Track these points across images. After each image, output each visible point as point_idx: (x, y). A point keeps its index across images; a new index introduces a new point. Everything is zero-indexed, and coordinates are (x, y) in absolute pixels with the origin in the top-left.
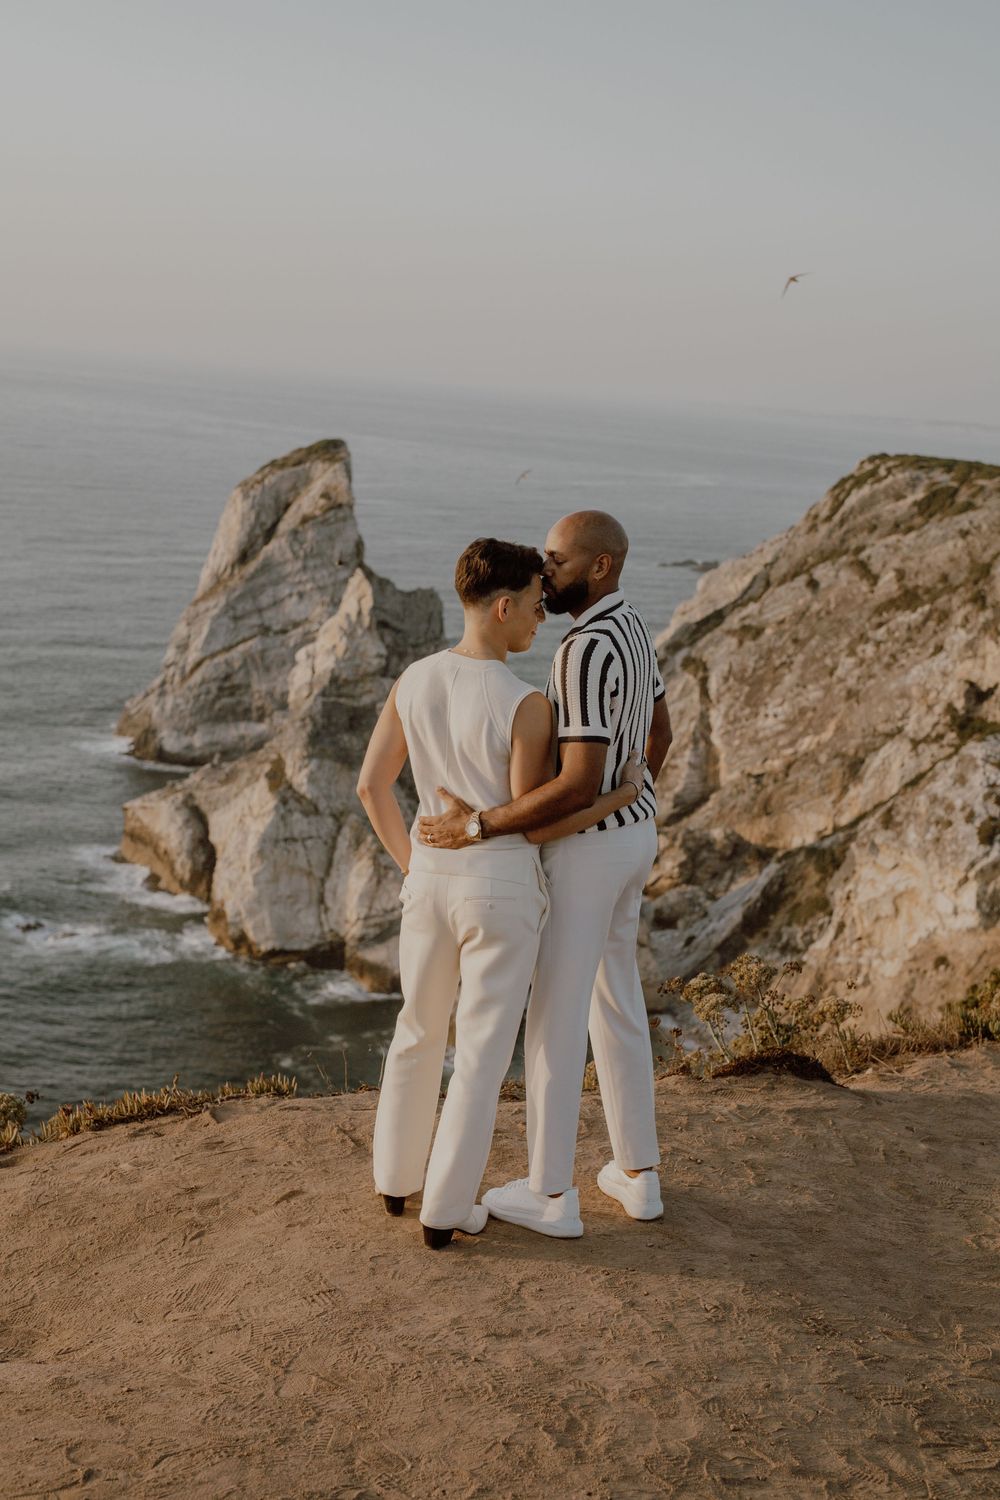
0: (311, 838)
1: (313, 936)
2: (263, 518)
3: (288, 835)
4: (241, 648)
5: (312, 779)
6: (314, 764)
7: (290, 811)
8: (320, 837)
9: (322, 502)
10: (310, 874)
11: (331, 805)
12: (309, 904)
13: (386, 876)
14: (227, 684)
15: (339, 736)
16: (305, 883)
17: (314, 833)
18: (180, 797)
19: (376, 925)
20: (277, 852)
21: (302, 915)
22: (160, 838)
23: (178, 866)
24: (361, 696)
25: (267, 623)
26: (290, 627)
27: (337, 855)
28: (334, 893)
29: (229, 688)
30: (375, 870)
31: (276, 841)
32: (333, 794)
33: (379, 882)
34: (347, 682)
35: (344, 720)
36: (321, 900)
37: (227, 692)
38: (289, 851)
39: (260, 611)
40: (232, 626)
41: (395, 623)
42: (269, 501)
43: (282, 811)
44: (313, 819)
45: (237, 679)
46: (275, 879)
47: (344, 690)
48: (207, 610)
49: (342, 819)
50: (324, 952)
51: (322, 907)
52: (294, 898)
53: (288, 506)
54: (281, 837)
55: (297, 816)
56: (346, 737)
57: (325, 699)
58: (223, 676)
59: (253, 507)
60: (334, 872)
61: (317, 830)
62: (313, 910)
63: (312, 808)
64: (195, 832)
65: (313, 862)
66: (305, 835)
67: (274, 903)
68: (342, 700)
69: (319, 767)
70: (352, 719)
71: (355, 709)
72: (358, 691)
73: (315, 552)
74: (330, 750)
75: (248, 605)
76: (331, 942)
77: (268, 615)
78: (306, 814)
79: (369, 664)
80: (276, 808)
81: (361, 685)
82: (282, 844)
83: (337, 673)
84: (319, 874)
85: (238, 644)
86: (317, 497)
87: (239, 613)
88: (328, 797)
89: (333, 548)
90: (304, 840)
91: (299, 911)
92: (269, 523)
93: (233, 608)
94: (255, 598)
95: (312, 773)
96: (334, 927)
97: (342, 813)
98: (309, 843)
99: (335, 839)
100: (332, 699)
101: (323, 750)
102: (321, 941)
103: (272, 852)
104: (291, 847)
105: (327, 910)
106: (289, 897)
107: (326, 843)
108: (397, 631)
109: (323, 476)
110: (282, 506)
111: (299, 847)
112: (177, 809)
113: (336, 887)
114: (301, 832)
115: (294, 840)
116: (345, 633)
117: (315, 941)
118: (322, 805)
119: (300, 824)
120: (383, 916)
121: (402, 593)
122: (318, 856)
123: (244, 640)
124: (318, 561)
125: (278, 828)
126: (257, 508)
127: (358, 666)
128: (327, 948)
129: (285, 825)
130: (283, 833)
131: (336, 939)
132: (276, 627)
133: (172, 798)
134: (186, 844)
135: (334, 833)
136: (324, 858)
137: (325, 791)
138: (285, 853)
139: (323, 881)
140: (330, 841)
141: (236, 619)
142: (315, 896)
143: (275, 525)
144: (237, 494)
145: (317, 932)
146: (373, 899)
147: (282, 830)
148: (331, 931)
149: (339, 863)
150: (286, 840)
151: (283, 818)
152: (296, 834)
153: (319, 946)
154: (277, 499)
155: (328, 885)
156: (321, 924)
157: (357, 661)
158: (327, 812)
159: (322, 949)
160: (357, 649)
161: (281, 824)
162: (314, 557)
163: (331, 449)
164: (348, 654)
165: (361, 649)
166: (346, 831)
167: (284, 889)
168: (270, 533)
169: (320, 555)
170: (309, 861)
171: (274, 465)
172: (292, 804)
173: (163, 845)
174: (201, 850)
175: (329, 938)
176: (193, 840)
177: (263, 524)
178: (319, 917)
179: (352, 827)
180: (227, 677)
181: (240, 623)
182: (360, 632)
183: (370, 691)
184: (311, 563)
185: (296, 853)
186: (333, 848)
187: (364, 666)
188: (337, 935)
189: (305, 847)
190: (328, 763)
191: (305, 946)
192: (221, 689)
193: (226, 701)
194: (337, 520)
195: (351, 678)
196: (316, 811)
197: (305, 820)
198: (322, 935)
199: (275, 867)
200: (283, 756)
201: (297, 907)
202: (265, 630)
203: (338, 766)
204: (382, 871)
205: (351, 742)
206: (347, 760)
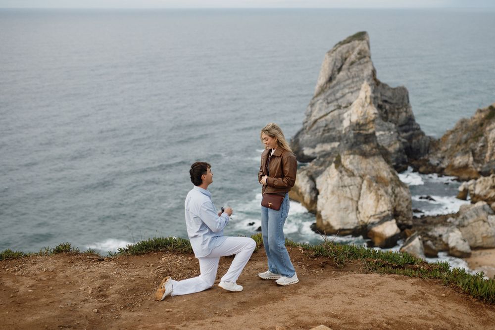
0: (352, 185)
1: (354, 223)
2: (337, 64)
3: (343, 185)
4: (331, 114)
5: (351, 163)
6: (352, 157)
7: (343, 176)
8: (355, 185)
9: (358, 56)
10: (352, 199)
11: (359, 172)
12: (353, 211)
13: (381, 199)
14: (326, 128)
15: (361, 145)
16: (350, 202)
17: (353, 184)
18: (305, 172)
19: (378, 218)
20: (339, 191)
21: (350, 215)
22: (299, 188)
23: (305, 198)
24: (369, 129)
25: (340, 104)
26: (348, 105)
27: (362, 191)
28: (362, 206)
29: (327, 130)
30: (376, 197)
31: (339, 187)
32: (360, 168)
33: (378, 201)
34: (363, 125)
35: (362, 139)
36: (357, 209)
37: (326, 131)
38: (343, 191)
39: (337, 100)
40: (327, 106)
41: (390, 101)
42: (339, 58)
43: (340, 175)
44: (352, 178)
45: (331, 126)
46: (339, 202)
47: (362, 128)
48: (318, 100)
49: (364, 178)
50: (359, 229)
51: (358, 212)
52: (346, 209)
53: (346, 59)
54: (340, 185)
55: (346, 177)
56: (364, 146)
57: (355, 132)
58: (324, 125)
59: (333, 60)
60: (361, 198)
61: (354, 182)
62: (354, 213)
63: (351, 174)
64: (311, 186)
65: (353, 195)
66: (350, 184)
67: (339, 211)
68: (361, 132)
69: (354, 158)
70: (366, 138)
71: (367, 135)
72: (367, 128)
73: (357, 75)
74: (357, 151)
75: (332, 98)
76: (362, 225)
77: (340, 101)
78: (349, 176)
79: (371, 117)
80: (338, 174)
81: (368, 125)
82: (341, 188)
83: (359, 121)
84: (356, 199)
85: (330, 113)
86: (357, 54)
87: (329, 101)
88: (358, 169)
89: (363, 73)
90: (349, 186)
91: (349, 213)
92: (339, 66)
93: (327, 99)
94: (335, 95)
95: (351, 160)
96: (363, 219)
97: (364, 175)
98: (351, 187)
99: (361, 186)
100: (357, 131)
101: (355, 152)
102: (358, 225)
103: (337, 192)
104: (344, 189)
105: (359, 213)
106: (345, 208)
107: (358, 187)
108: (391, 103)
109: (359, 45)
110: (344, 59)
111: (347, 189)
112: (304, 177)
113: (362, 203)
114: (348, 183)
115: (345, 186)
116: (361, 105)
117: (356, 225)
118: (356, 172)
119: (347, 180)
120: (380, 214)
121: (392, 89)
122: (355, 193)
123: (332, 111)
124: (358, 79)
125: (339, 182)
126: (334, 60)
127: (367, 118)
128: (360, 227)
129: (342, 181)
130: (341, 184)
131: (364, 224)
132: (343, 105)
133: (302, 173)
134: (308, 190)
135: (361, 183)
136: (357, 193)
137: (357, 167)
138: (342, 192)
139: (357, 202)
140: (359, 187)
141: (328, 103)
142: (355, 208)
143: (341, 67)
144: (326, 56)
145: (356, 221)
146: (376, 208)
147: (341, 182)
148: (362, 221)
149: (363, 194)
150: (342, 187)
151: (341, 178)
152: (346, 184)
153: (357, 227)
154: (342, 57)
155: (360, 203)
156: (358, 218)
157: (366, 116)
158: (358, 175)
159: (358, 228)
160: (366, 112)
161: (340, 181)
162: (356, 77)
163: (361, 36)
164: (362, 114)
165: (368, 111)
166: (365, 182)
167: (343, 205)
168: (340, 70)
169: (358, 76)
170: (351, 195)
171: (341, 43)
172: (344, 173)
173: (300, 191)
174: (313, 192)
175: (361, 223)
176: (310, 188)
177: (337, 66)
178: (357, 215)
179: (367, 181)
180: (326, 126)
181: (330, 105)
182: (366, 105)
183: (372, 128)
184: (355, 80)
185: (346, 191)
186: (361, 189)
187: (369, 118)
188: (364, 222)
189: (350, 189)
190: (357, 157)
191: (352, 227)
192: (324, 130)
193: (327, 135)
194: (364, 63)
195: (364, 123)
196: (353, 175)
197: (349, 179)
198: (358, 222)
199: (338, 197)
200: (340, 154)
201: (348, 212)
202: (339, 107)
203: (361, 157)
204: (379, 197)
205: (367, 148)
206: (365, 155)
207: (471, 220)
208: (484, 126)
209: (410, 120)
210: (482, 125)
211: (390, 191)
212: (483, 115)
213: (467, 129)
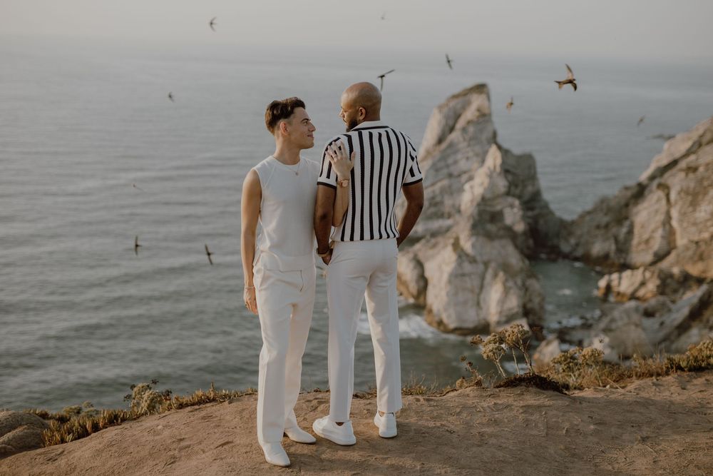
0: (473, 274)
1: (475, 321)
2: (449, 122)
3: (462, 273)
4: (439, 184)
5: (473, 246)
6: (474, 238)
7: (463, 261)
8: (477, 273)
9: (477, 113)
10: (472, 291)
11: (483, 258)
12: (472, 306)
13: (510, 292)
14: (433, 201)
15: (486, 225)
16: (470, 295)
17: (474, 272)
18: (411, 255)
19: (505, 316)
20: (457, 281)
22: (402, 275)
23: (411, 288)
24: (495, 206)
25: (451, 172)
26: (462, 174)
27: (485, 283)
28: (485, 300)
29: (434, 203)
30: (504, 289)
31: (457, 276)
32: (483, 252)
33: (506, 295)
34: (489, 199)
35: (488, 217)
36: (478, 304)
37: (433, 205)
38: (463, 280)
39: (448, 166)
40: (435, 174)
41: (513, 170)
42: (451, 114)
43: (459, 261)
44: (474, 265)
45: (438, 199)
46: (456, 294)
47: (488, 203)
49: (488, 265)
50: (481, 329)
51: (479, 307)
52: (465, 303)
53: (460, 116)
54: (459, 274)
55: (466, 263)
56: (489, 226)
57: (479, 208)
59: (444, 117)
60: (484, 290)
61: (476, 270)
62: (474, 309)
63: (473, 260)
64: (418, 272)
65: (474, 286)
66: (470, 273)
67: (456, 305)
68: (487, 208)
69: (477, 240)
70: (492, 217)
71: (493, 212)
72: (495, 203)
73: (474, 137)
74: (482, 232)
75: (442, 164)
76: (484, 325)
77: (452, 168)
78: (470, 263)
79: (500, 190)
80: (456, 260)
81: (496, 200)
82: (459, 277)
83: (484, 195)
84: (477, 291)
85: (437, 182)
86: (474, 111)
87: (438, 168)
88: (481, 254)
89: (482, 135)
90: (469, 275)
91: (468, 309)
92: (451, 124)
93: (435, 166)
94: (445, 160)
95: (473, 243)
97: (488, 262)
98: (472, 276)
100: (483, 208)
101: (479, 232)
102: (478, 324)
103: (455, 281)
104: (464, 278)
105: (481, 308)
106: (463, 302)
107: (480, 276)
108: (514, 174)
109: (477, 101)
110: (457, 116)
111: (467, 278)
112: (410, 261)
113: (485, 297)
114: (468, 271)
115: (465, 275)
116: (488, 176)
117: (476, 324)
118: (478, 258)
119: (467, 267)
120: (507, 312)
121: (516, 156)
122: (476, 282)
123: (440, 180)
124: (475, 142)
125: (457, 269)
126: (446, 117)
127: (495, 191)
128: (481, 327)
129: (461, 268)
132: (456, 174)
133: (407, 255)
134: (415, 277)
135: (484, 272)
136: (479, 284)
137: (480, 252)
138: (461, 281)
139: (479, 295)
140: (482, 276)
141: (437, 170)
142: (475, 302)
143: (454, 125)
144: (436, 111)
145: (477, 319)
146: (503, 303)
147: (459, 271)
148: (483, 318)
149: (486, 286)
151: (460, 265)
152: (466, 272)
153: (478, 326)
154: (454, 113)
155: (481, 297)
156: (478, 315)
157: (494, 189)
158: (481, 261)
160: (494, 183)
161: (459, 268)
162: (473, 140)
163: (480, 88)
164: (490, 186)
165: (496, 183)
166: (490, 270)
167: (460, 298)
168: (452, 129)
169: (476, 139)
170: (472, 285)
171: (454, 96)
172: (464, 258)
173: (404, 278)
174: (421, 280)
175: (482, 322)
176: (418, 275)
177: (448, 125)
178: (477, 312)
179: (492, 269)
180: (433, 198)
181: (439, 172)
182: (495, 175)
183: (500, 204)
184: (472, 143)
185: (466, 281)
186: (483, 279)
187: (497, 191)
188: (486, 321)
189: (470, 278)
190: (481, 238)
191: (472, 326)
192: (430, 204)
193: (432, 209)
194: (484, 122)
195: (491, 197)
196: (475, 261)
197: (470, 266)
198: (479, 321)
199: (456, 288)
200: (459, 235)
201: (467, 307)
202: (450, 175)
203: (486, 239)
204: (508, 290)
205: (492, 228)
206: (490, 237)
207: (620, 323)
208: (630, 207)
209: (536, 196)
210: (627, 205)
211: (519, 282)
212: (629, 193)
213: (609, 210)
